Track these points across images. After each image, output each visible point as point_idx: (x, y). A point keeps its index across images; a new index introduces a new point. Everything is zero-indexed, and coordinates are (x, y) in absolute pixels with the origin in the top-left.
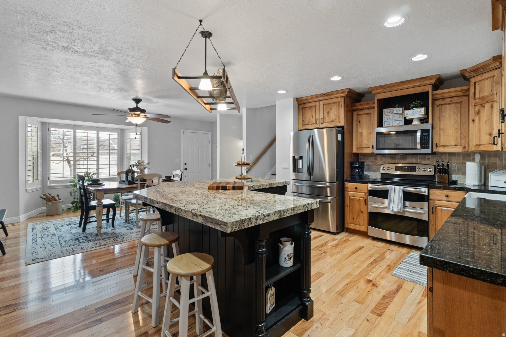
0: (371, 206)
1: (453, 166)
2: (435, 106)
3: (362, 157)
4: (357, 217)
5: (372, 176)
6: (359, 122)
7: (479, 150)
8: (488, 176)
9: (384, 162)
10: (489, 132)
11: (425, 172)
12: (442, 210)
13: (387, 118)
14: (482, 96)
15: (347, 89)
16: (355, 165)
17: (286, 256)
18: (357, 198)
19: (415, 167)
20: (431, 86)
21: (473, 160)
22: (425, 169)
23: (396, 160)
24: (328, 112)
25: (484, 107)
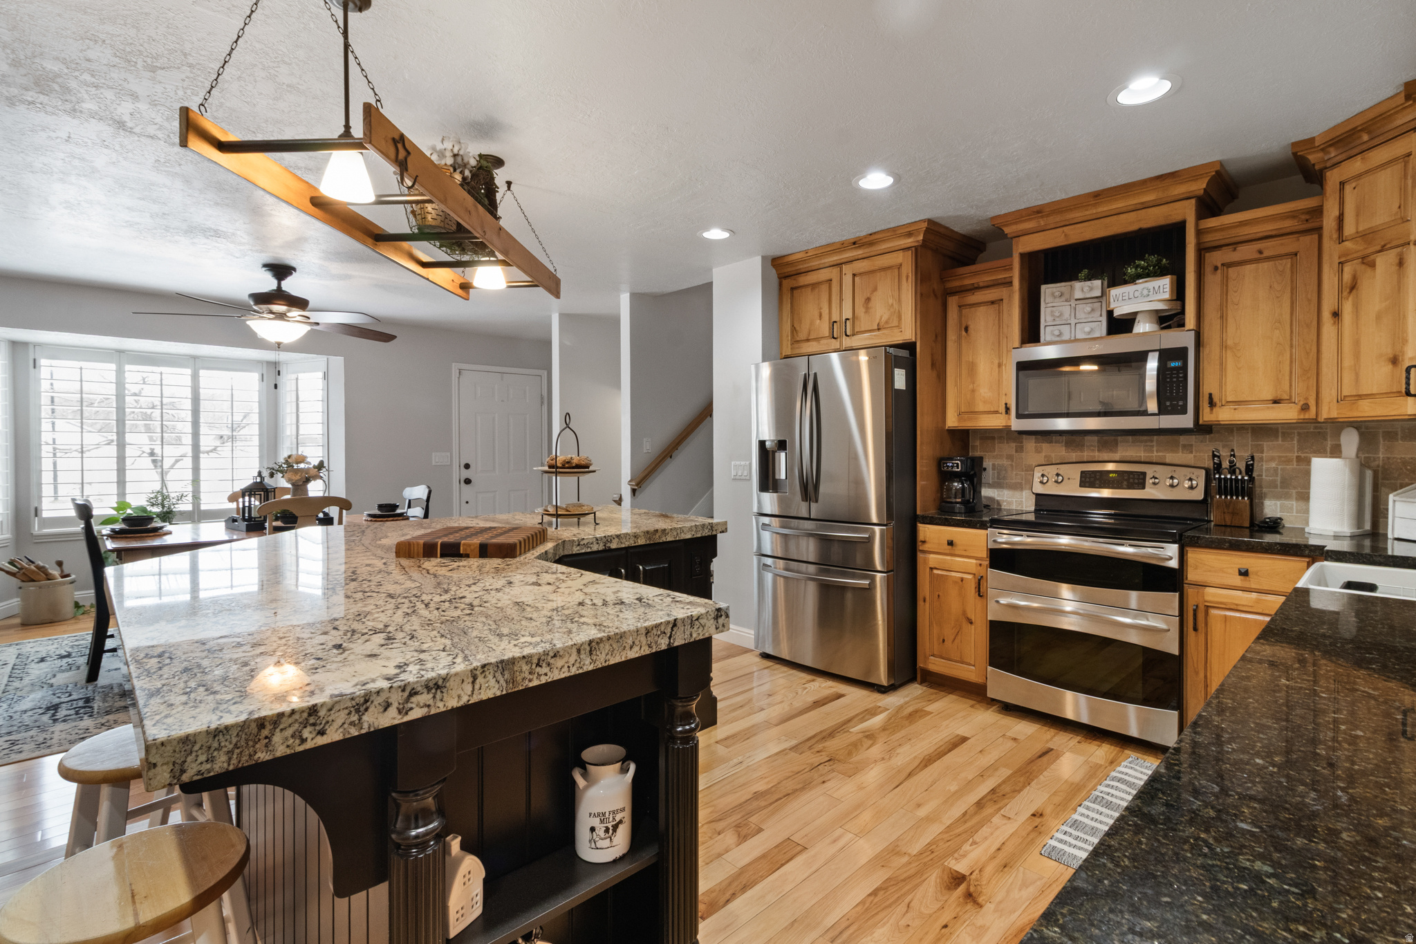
0: (997, 602)
1: (1267, 470)
2: (1208, 269)
3: (978, 443)
4: (953, 637)
5: (1009, 503)
6: (966, 329)
7: (1356, 414)
8: (1388, 505)
9: (1045, 457)
10: (1389, 352)
11: (1175, 489)
12: (1226, 621)
13: (1053, 315)
14: (1366, 227)
15: (924, 221)
16: (952, 467)
17: (596, 822)
18: (953, 574)
19: (1144, 474)
20: (1193, 201)
21: (1336, 452)
22: (1176, 481)
23: (1082, 451)
24: (868, 300)
25: (1372, 265)
